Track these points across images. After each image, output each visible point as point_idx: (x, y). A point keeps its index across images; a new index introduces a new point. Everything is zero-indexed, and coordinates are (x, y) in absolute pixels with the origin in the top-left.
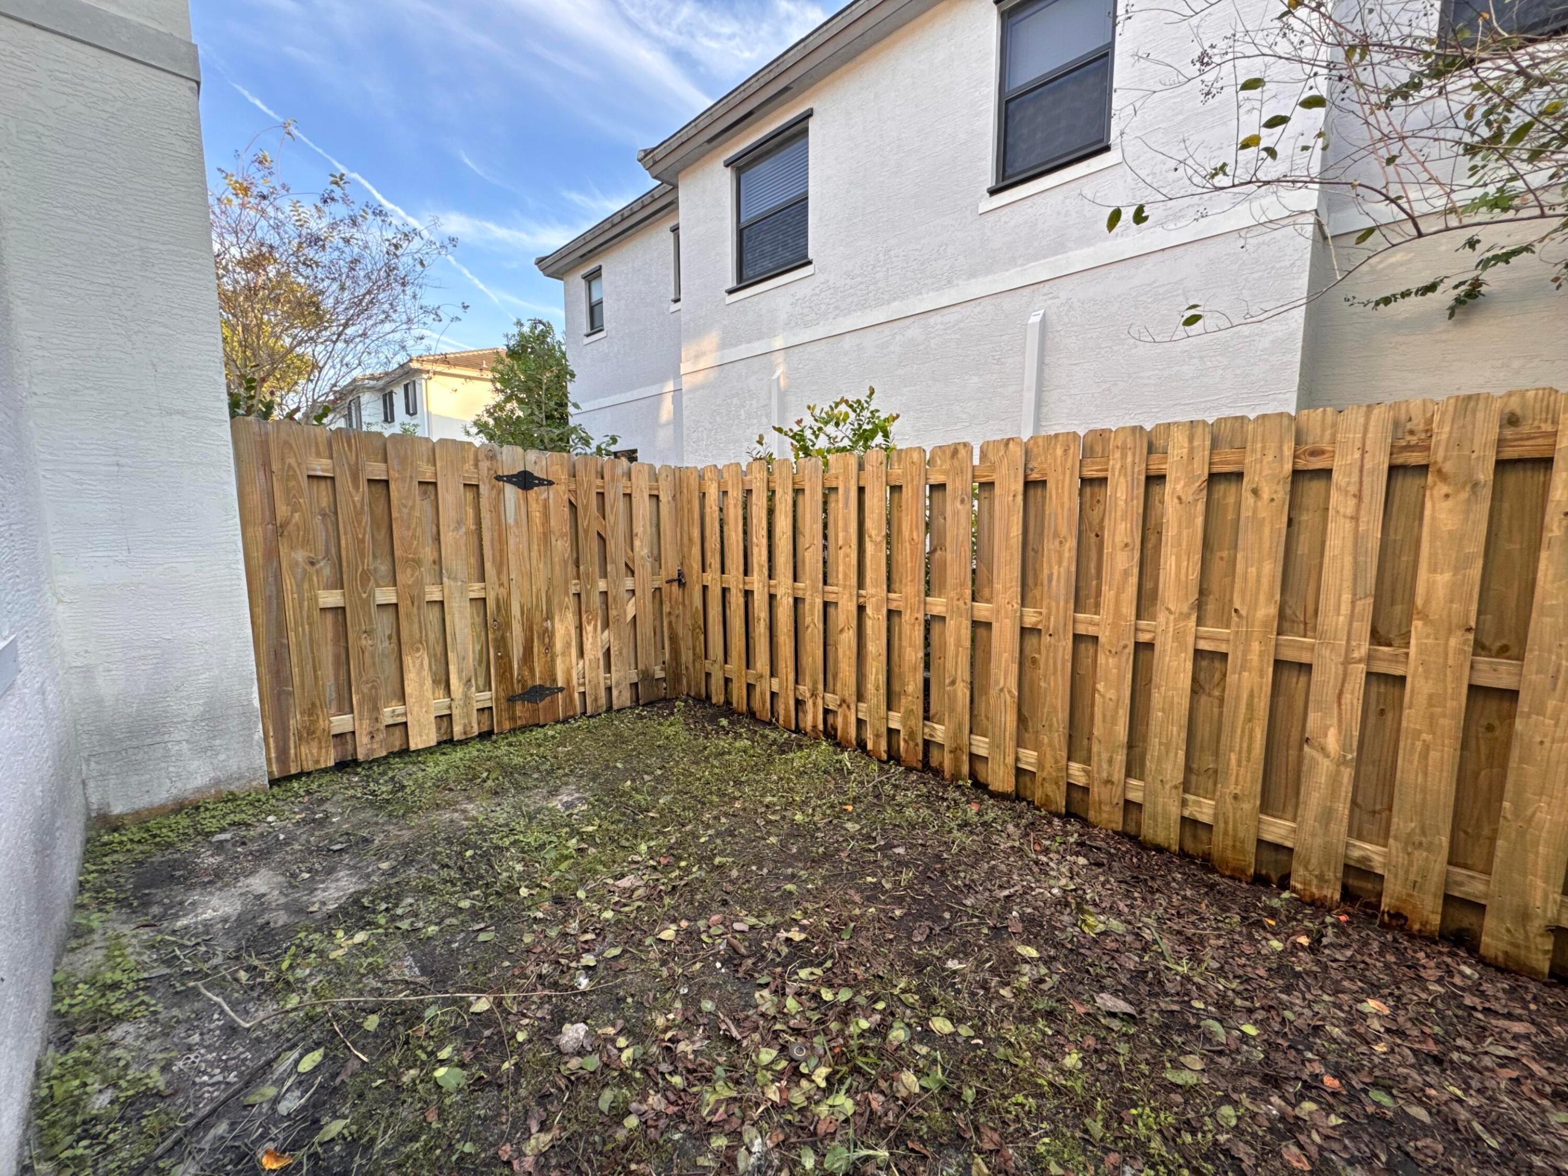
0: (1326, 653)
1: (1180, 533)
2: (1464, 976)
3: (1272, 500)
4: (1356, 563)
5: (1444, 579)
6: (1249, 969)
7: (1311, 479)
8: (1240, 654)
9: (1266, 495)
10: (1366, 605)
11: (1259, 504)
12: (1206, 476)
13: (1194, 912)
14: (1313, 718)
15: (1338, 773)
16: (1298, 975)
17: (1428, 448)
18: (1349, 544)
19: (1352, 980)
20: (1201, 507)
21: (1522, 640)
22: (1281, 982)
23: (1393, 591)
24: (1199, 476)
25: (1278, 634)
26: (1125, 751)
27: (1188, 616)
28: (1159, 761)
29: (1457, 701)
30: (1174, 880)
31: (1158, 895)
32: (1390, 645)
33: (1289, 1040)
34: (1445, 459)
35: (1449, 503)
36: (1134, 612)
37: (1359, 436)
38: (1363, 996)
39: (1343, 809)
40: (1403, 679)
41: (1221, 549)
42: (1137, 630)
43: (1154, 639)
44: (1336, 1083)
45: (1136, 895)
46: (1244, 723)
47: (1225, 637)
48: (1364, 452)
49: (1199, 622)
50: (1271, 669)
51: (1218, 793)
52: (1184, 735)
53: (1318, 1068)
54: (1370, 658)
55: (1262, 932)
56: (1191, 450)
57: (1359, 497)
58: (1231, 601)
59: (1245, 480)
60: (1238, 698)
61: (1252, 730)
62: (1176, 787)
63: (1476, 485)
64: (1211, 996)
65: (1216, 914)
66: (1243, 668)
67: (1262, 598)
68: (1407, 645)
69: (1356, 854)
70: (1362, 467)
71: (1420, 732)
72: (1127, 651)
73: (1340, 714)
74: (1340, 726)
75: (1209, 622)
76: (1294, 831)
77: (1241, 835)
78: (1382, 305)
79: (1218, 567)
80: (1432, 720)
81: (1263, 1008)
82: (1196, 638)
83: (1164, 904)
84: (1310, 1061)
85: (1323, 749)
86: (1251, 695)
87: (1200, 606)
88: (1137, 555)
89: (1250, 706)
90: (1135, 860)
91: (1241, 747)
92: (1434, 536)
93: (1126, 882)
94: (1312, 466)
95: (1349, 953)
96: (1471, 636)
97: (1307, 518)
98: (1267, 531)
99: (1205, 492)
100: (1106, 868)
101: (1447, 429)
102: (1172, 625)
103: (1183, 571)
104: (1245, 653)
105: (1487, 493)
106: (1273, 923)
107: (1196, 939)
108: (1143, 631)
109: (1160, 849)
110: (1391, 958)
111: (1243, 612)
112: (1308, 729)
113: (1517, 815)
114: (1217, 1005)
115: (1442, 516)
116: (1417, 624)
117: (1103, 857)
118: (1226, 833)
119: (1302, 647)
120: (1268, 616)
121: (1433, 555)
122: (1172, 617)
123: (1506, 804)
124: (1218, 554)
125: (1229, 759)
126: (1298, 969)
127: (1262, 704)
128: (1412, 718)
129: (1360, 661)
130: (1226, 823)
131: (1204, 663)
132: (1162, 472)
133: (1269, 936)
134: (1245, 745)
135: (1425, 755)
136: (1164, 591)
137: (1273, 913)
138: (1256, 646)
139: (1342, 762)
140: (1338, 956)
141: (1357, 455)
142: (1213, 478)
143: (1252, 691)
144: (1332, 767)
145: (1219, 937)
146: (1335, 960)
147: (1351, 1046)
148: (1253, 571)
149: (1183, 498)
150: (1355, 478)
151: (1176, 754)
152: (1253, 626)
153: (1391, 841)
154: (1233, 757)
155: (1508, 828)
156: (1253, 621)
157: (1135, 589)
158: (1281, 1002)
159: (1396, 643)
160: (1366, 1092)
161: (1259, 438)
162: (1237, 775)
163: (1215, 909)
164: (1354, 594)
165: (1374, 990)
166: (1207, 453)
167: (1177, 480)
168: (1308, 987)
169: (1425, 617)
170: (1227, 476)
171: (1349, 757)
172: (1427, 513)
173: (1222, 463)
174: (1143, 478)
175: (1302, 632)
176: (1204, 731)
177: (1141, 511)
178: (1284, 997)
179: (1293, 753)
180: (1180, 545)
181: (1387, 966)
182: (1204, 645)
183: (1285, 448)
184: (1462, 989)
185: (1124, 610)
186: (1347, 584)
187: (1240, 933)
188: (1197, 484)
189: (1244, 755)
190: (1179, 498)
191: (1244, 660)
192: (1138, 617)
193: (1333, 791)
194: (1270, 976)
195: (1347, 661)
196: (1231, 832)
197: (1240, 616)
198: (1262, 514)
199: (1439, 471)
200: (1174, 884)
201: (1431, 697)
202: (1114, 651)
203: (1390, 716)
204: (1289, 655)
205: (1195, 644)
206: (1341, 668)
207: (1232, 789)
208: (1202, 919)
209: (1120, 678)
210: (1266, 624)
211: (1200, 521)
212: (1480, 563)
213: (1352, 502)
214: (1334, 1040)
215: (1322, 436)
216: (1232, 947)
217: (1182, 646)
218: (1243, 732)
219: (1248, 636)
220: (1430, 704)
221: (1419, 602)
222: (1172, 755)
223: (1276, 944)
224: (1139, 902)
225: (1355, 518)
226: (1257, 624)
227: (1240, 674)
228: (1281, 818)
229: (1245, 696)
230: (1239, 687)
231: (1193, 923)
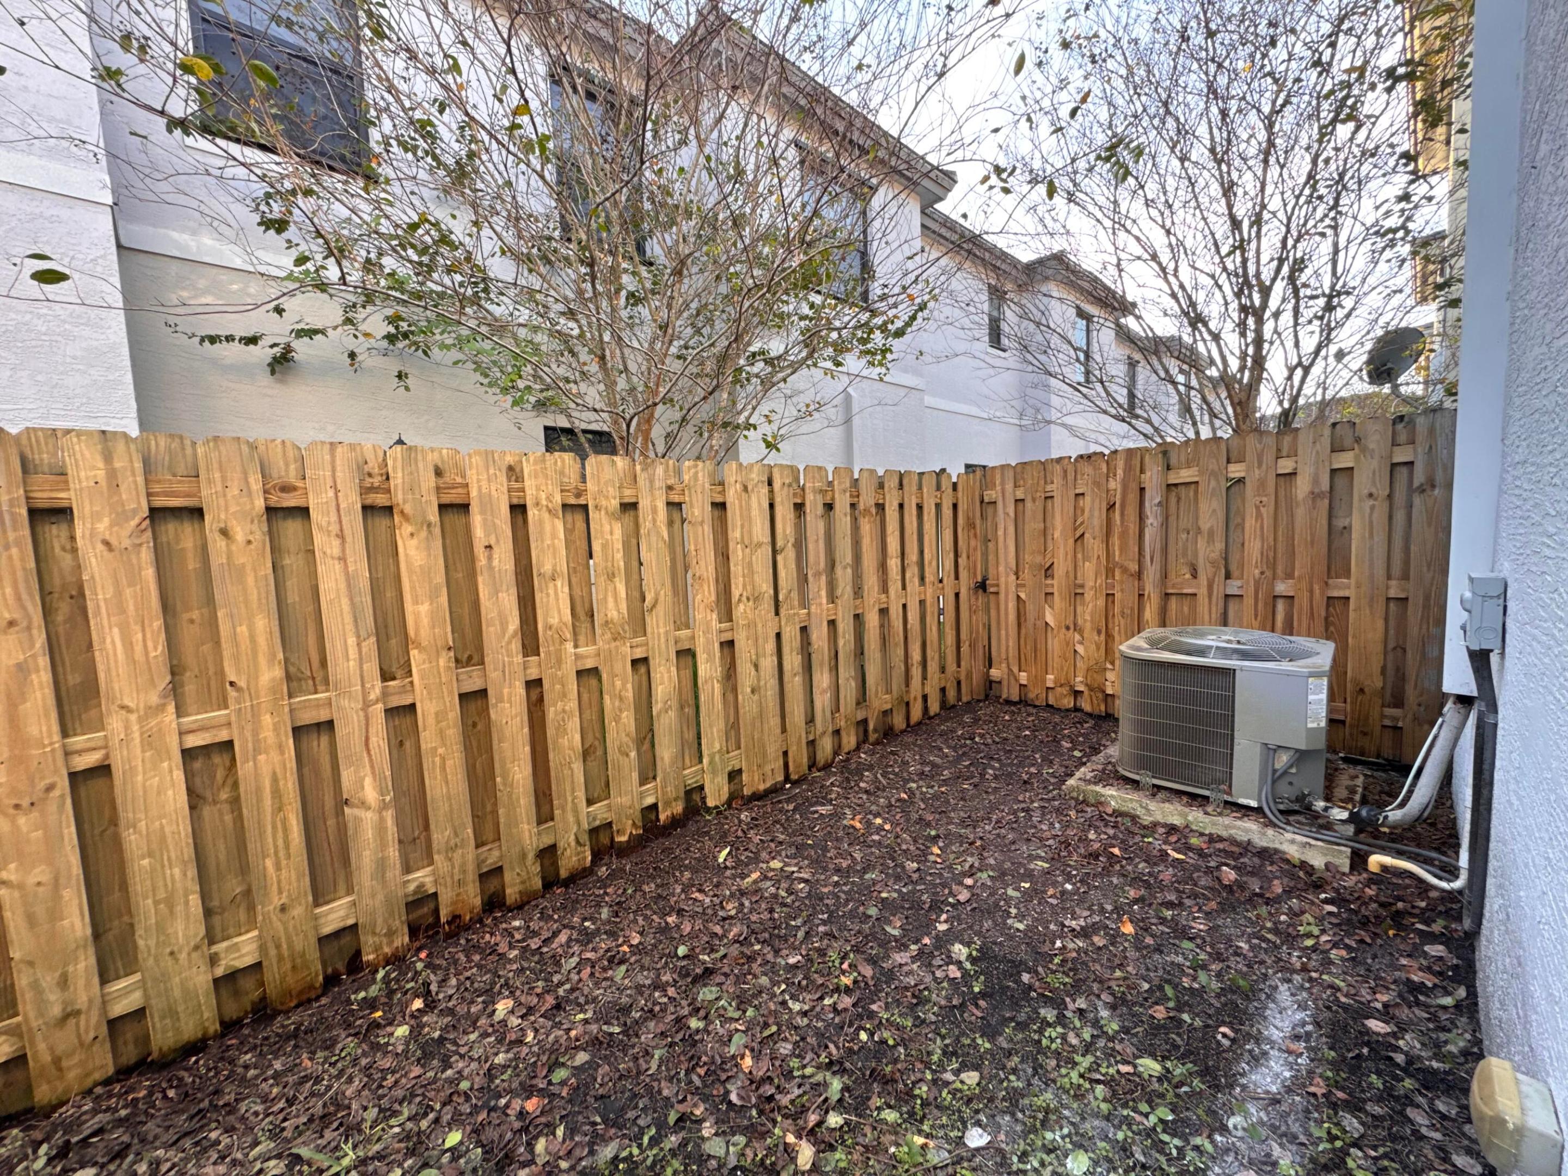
0: (345, 703)
1: (119, 593)
2: (518, 929)
3: (249, 542)
4: (353, 604)
5: (424, 608)
6: (404, 1081)
7: (285, 518)
8: (248, 735)
9: (240, 535)
10: (370, 644)
11: (234, 548)
12: (146, 513)
13: (306, 1079)
14: (347, 776)
15: (382, 820)
16: (442, 1040)
17: (389, 491)
18: (343, 586)
19: (472, 1002)
20: (146, 555)
21: (480, 648)
22: (435, 1062)
23: (386, 627)
24: (135, 512)
25: (290, 696)
26: (91, 951)
27: (161, 708)
28: (160, 928)
29: (454, 712)
30: (246, 1067)
31: (243, 1107)
32: (394, 679)
33: (483, 1107)
34: (405, 502)
35: (414, 542)
36: (56, 728)
37: (328, 474)
38: (490, 1009)
39: (393, 853)
40: (413, 706)
41: (188, 609)
42: (67, 754)
43: (107, 756)
44: (534, 1100)
45: (213, 1135)
46: (274, 815)
47: (223, 721)
48: (337, 492)
49: (180, 713)
50: (291, 741)
51: (260, 918)
52: (192, 872)
53: (517, 1104)
54: (385, 694)
55: (381, 1032)
56: (112, 474)
57: (341, 536)
58: (221, 673)
59: (207, 518)
60: (259, 790)
61: (284, 821)
62: (196, 948)
63: (429, 525)
64: (398, 1151)
65: (326, 1059)
66: (257, 751)
67: (262, 661)
68: (410, 673)
69: (412, 887)
70: (338, 506)
71: (435, 749)
72: (56, 793)
73: (371, 760)
74: (373, 773)
75: (192, 707)
76: (354, 903)
77: (299, 947)
78: (207, 343)
79: (189, 634)
80: (441, 732)
81: (444, 1105)
82: (181, 734)
83: (260, 1108)
84: (507, 1106)
85: (364, 804)
86: (275, 780)
87: (175, 690)
88: (40, 639)
89: (277, 793)
90: (171, 1093)
91: (276, 847)
92: (411, 571)
93: (187, 1134)
94: (286, 504)
95: (453, 981)
96: (452, 654)
97: (291, 562)
98: (250, 580)
99: (149, 533)
100: (136, 1147)
101: (400, 475)
102: (135, 728)
103: (139, 648)
104: (255, 733)
105: (437, 531)
106: (379, 1013)
107: (332, 1109)
108: (79, 752)
109: (196, 1047)
110: (477, 958)
111: (242, 683)
112: (344, 789)
113: (505, 784)
114: (411, 1152)
115: (412, 552)
116: (414, 653)
117: (119, 1136)
118: (280, 958)
119: (318, 705)
120: (273, 680)
121: (413, 588)
122: (133, 717)
123: (498, 780)
124: (186, 616)
125: (265, 868)
126: (437, 1034)
127: (290, 785)
128: (428, 739)
129: (377, 701)
130: (278, 947)
131: (197, 765)
132: (65, 504)
133: (389, 1029)
134: (280, 842)
135: (443, 768)
136: (109, 681)
137: (371, 1004)
138: (267, 719)
139: (384, 806)
140: (451, 992)
141: (331, 493)
142: (156, 514)
143: (274, 773)
144: (376, 817)
145: (350, 1080)
146: (451, 997)
147: (516, 1058)
148: (243, 630)
149: (114, 542)
150: (334, 517)
151: (187, 903)
152: (258, 697)
153: (436, 857)
154: (269, 863)
155: (502, 796)
156: (257, 691)
157: (49, 692)
158: (450, 1081)
159: (398, 676)
160: (550, 1083)
161: (216, 466)
162: (279, 882)
163: (320, 1055)
164: (358, 637)
165: (491, 995)
166: (140, 480)
167: (96, 517)
168: (455, 1043)
169: (419, 646)
170: (176, 512)
171: (388, 798)
172: (401, 550)
173: (166, 494)
174: (24, 512)
175: (311, 688)
176: (219, 851)
177: (32, 564)
178: (449, 1072)
179: (331, 822)
180: (123, 611)
181: (480, 967)
182: (193, 741)
183: (251, 480)
184: (524, 940)
185: (33, 730)
186: (350, 627)
187: (364, 1054)
188: (134, 523)
189: (282, 854)
190: (107, 543)
191: (257, 741)
192: (65, 734)
193: (382, 839)
194: (423, 1066)
195: (366, 705)
196: (286, 954)
197: (239, 690)
198: (240, 560)
199: (402, 512)
200: (252, 1073)
201: (437, 714)
202: (25, 803)
203: (408, 744)
204: (307, 718)
205: (181, 743)
206: (361, 713)
207: (277, 901)
208: (318, 1080)
209: (52, 842)
210: (273, 690)
211: (149, 573)
212: (445, 590)
213: (336, 543)
214: (505, 1067)
215: (287, 471)
216: (369, 1076)
217: (161, 753)
218: (274, 827)
219: (255, 712)
220: (438, 722)
221: (411, 633)
222: (179, 908)
223: (402, 1031)
224: (225, 1140)
225: (343, 559)
226: (262, 693)
227: (255, 760)
228: (334, 900)
229: (267, 783)
230: (257, 775)
231: (313, 1094)
